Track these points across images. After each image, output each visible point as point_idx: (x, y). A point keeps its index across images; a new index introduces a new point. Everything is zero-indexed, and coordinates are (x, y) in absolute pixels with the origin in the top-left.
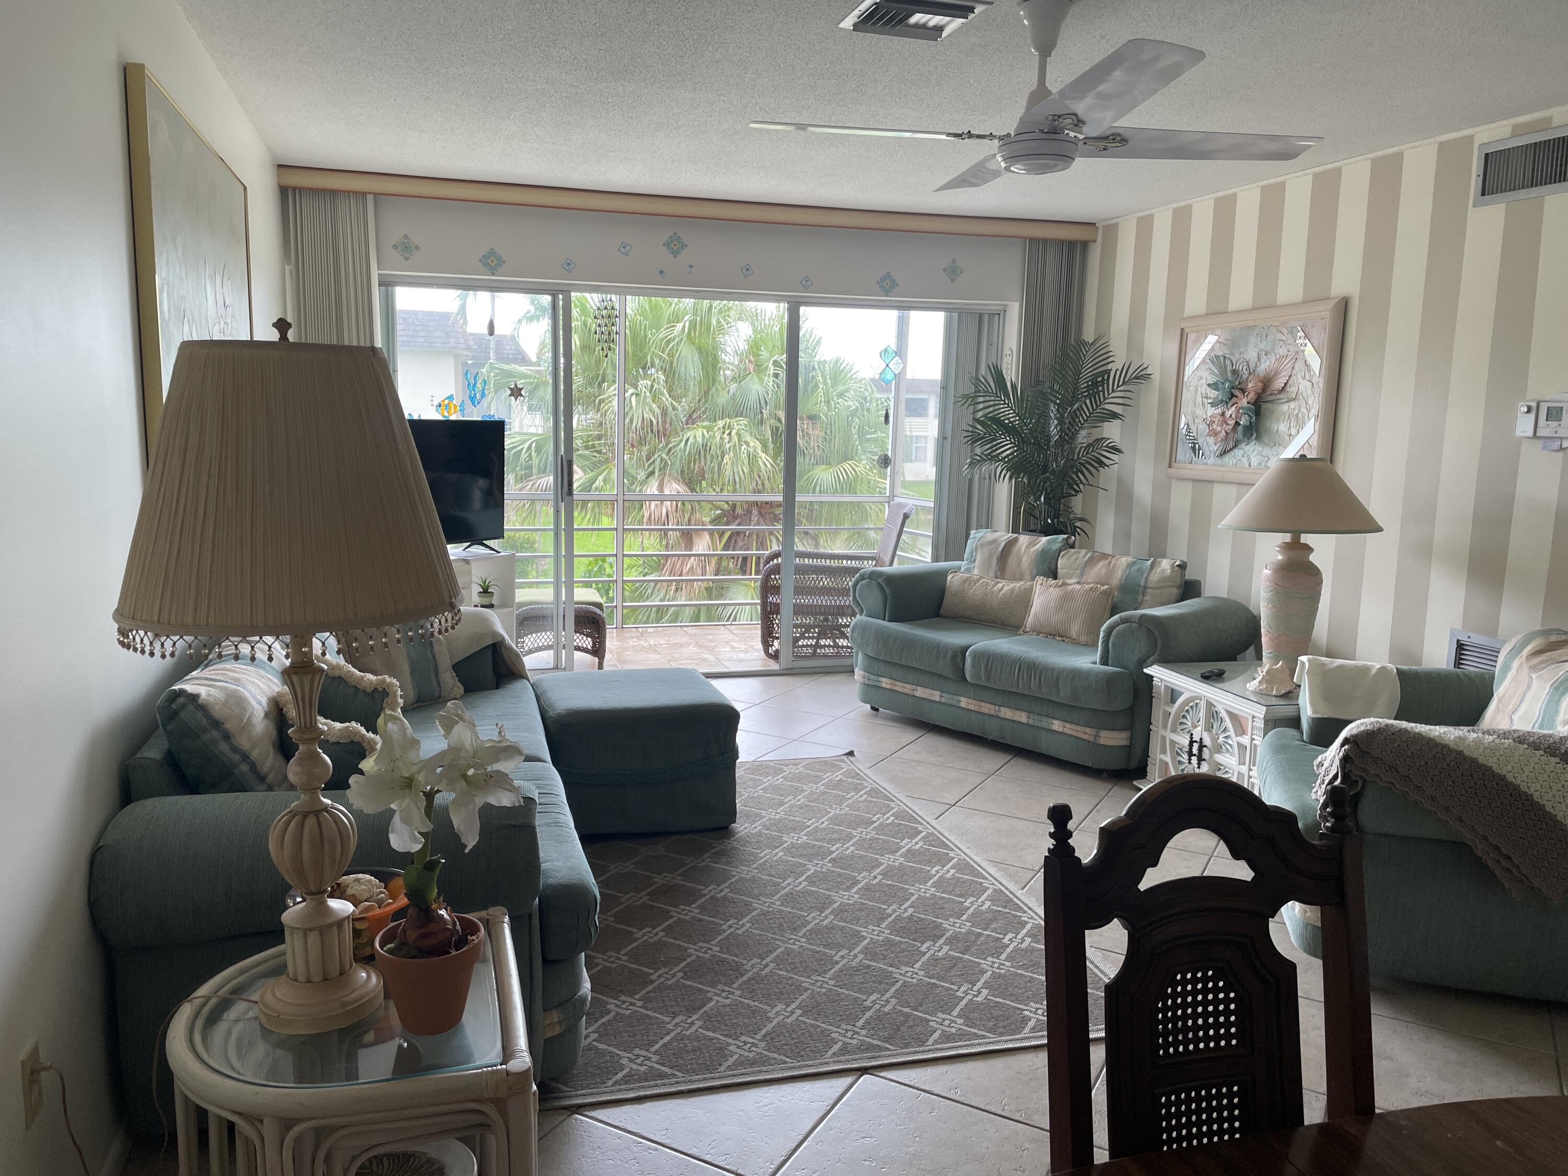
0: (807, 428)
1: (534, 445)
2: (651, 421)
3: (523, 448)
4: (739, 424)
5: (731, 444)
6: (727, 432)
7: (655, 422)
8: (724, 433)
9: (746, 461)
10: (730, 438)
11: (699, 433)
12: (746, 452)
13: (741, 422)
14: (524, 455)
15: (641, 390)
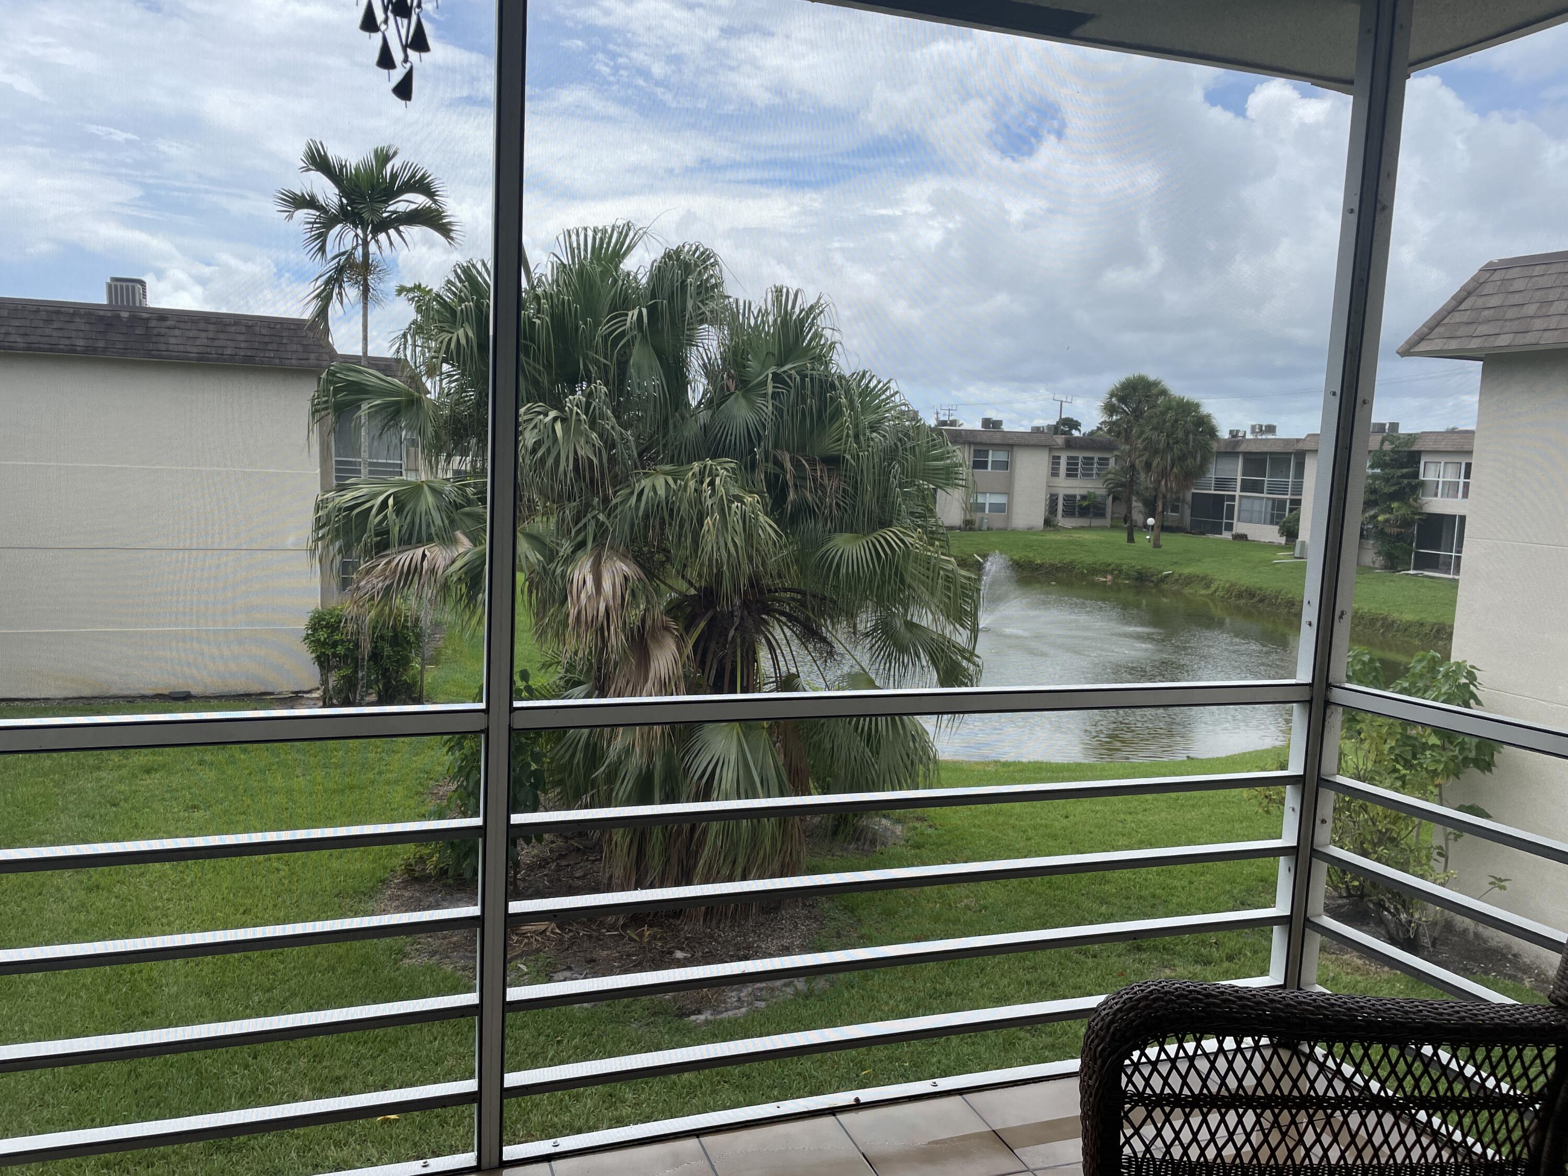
0: (821, 476)
1: (391, 501)
2: (591, 462)
3: (372, 507)
4: (724, 468)
5: (716, 499)
6: (708, 480)
7: (595, 461)
8: (702, 483)
9: (739, 528)
10: (713, 490)
11: (660, 482)
12: (739, 512)
13: (726, 466)
14: (374, 519)
15: (571, 410)
